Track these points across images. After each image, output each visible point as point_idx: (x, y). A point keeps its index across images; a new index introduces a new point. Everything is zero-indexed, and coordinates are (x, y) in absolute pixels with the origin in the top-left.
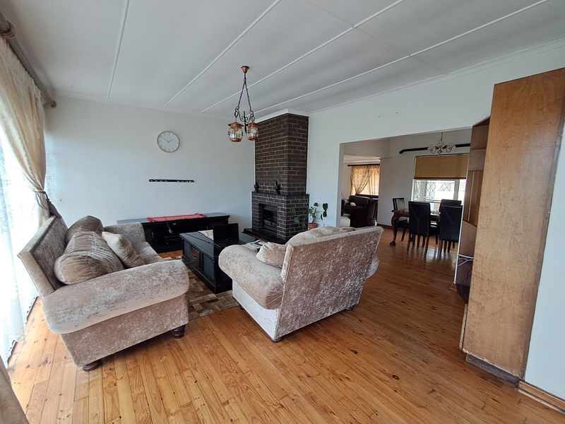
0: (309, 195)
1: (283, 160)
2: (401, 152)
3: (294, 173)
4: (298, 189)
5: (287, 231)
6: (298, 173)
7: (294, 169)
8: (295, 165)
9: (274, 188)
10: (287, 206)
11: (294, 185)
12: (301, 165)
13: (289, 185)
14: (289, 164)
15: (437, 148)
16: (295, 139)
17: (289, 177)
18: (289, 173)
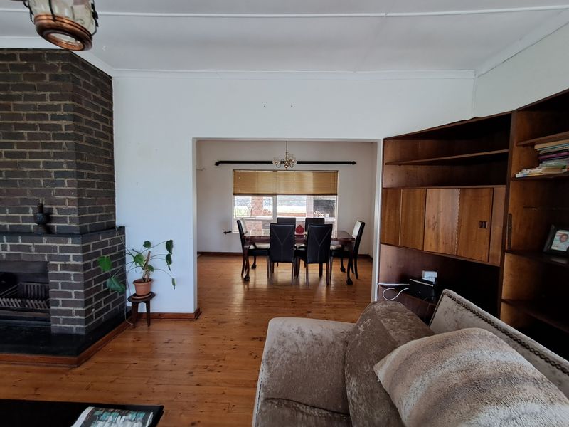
0: (122, 229)
1: (61, 156)
2: (217, 164)
3: (91, 185)
4: (101, 218)
5: (88, 312)
6: (100, 185)
7: (89, 176)
8: (91, 167)
9: (35, 219)
10: (84, 258)
11: (92, 211)
12: (100, 168)
13: (81, 211)
14: (79, 166)
15: (282, 162)
16: (89, 114)
17: (79, 193)
18: (80, 184)
